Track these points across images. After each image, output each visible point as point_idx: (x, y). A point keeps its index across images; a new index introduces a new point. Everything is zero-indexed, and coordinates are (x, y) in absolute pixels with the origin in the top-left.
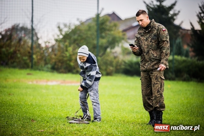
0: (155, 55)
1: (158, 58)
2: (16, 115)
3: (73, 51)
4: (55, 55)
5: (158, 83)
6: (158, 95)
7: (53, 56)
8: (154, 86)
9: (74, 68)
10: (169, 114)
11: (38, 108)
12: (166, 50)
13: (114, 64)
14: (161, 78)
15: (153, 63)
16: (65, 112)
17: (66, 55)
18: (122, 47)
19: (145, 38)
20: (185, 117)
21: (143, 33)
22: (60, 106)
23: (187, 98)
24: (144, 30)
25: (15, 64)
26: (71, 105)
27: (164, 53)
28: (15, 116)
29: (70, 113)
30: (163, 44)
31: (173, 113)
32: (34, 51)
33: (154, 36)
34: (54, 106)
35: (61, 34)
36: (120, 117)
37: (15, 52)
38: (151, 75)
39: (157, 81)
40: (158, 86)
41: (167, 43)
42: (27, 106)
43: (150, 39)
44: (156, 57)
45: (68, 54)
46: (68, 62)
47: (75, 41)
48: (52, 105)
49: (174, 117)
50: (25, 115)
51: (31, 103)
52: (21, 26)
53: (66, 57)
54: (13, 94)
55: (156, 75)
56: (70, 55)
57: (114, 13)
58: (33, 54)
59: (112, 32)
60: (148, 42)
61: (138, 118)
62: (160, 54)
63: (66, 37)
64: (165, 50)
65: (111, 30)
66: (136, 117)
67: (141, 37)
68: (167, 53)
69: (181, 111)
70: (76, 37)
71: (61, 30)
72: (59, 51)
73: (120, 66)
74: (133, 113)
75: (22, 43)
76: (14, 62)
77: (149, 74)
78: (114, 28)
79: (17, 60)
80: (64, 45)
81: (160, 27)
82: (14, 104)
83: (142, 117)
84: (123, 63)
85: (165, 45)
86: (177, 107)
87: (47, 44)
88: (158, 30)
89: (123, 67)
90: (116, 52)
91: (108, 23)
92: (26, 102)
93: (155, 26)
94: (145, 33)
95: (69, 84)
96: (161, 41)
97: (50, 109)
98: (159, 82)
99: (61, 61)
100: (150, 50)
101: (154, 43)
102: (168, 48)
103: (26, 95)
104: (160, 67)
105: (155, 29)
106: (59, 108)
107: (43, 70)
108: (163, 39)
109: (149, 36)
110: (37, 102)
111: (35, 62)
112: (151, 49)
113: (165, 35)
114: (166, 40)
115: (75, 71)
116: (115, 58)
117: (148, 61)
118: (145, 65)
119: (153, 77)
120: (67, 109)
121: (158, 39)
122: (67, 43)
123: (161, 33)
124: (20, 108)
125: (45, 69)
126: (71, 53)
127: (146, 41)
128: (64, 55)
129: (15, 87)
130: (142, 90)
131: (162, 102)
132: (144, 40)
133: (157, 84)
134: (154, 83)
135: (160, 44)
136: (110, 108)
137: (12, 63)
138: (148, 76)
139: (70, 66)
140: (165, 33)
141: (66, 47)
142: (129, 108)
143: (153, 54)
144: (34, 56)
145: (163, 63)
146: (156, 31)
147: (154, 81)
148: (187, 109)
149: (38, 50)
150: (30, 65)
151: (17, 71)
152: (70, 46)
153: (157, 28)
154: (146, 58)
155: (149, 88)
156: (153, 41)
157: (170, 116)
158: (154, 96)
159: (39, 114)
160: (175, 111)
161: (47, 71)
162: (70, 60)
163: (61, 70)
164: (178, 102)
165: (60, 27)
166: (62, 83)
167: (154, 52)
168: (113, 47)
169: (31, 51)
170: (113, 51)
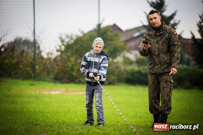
0: (166, 59)
1: (169, 61)
2: (20, 121)
3: (75, 62)
4: (58, 65)
5: (168, 87)
6: (168, 98)
7: (56, 67)
8: (163, 90)
9: (77, 78)
10: (172, 119)
11: (41, 114)
12: (178, 54)
13: (116, 73)
14: (170, 82)
15: (164, 67)
16: (68, 117)
17: (68, 65)
18: (124, 57)
19: (155, 41)
20: (188, 121)
21: (153, 35)
22: (63, 113)
23: (190, 104)
24: (154, 32)
25: (18, 75)
26: (74, 111)
27: (175, 57)
28: (18, 121)
29: (73, 119)
30: (175, 48)
31: (176, 118)
32: (37, 62)
33: (166, 39)
34: (57, 112)
35: (63, 45)
36: (123, 121)
37: (17, 63)
38: (160, 78)
39: (167, 85)
40: (168, 90)
41: (178, 47)
42: (30, 112)
43: (161, 43)
44: (166, 61)
45: (70, 64)
46: (70, 72)
47: (77, 51)
48: (55, 111)
49: (177, 121)
50: (28, 121)
51: (34, 110)
52: (23, 39)
53: (69, 67)
54: (16, 103)
55: (166, 79)
56: (73, 65)
57: (115, 25)
58: (35, 65)
59: (114, 42)
60: (159, 45)
61: (141, 122)
62: (170, 58)
63: (69, 47)
64: (176, 54)
65: (113, 40)
66: (139, 121)
67: (151, 39)
68: (178, 57)
69: (184, 116)
70: (78, 47)
71: (62, 41)
72: (61, 61)
73: (122, 75)
74: (136, 117)
75: (25, 54)
76: (17, 73)
77: (157, 78)
78: (115, 38)
79: (20, 71)
80: (66, 55)
81: (171, 30)
82: (17, 111)
83: (145, 122)
84: (125, 72)
85: (176, 49)
86: (180, 112)
87: (50, 56)
88: (170, 33)
89: (125, 76)
90: (117, 62)
91: (109, 33)
92: (29, 110)
93: (166, 29)
94: (156, 36)
95: (72, 93)
96: (172, 45)
97: (53, 115)
98: (168, 85)
99: (64, 72)
100: (161, 54)
101: (165, 47)
102: (179, 52)
103: (29, 103)
104: (172, 71)
105: (167, 32)
106: (62, 114)
107: (46, 81)
108: (174, 43)
109: (160, 39)
110: (40, 109)
111: (38, 73)
112: (162, 52)
113: (176, 39)
114: (177, 44)
115: (77, 81)
116: (117, 67)
117: (158, 65)
118: (154, 68)
119: (162, 80)
120: (70, 115)
121: (169, 42)
122: (69, 54)
123: (172, 37)
124: (23, 114)
125: (48, 79)
126: (73, 63)
127: (156, 44)
128: (67, 65)
129: (18, 96)
130: (149, 94)
131: (170, 106)
132: (155, 43)
133: (166, 87)
134: (163, 87)
135: (171, 48)
136: (113, 114)
137: (15, 74)
138: (156, 79)
139: (72, 76)
140: (176, 37)
141: (69, 57)
142: (132, 113)
143: (164, 58)
144: (37, 67)
145: (174, 67)
146: (167, 35)
147: (163, 84)
148: (190, 114)
149: (41, 61)
150: (33, 75)
151: (20, 81)
152: (72, 56)
153: (168, 31)
154: (156, 61)
155: (156, 91)
156: (164, 45)
157: (174, 120)
158: (164, 100)
159: (42, 120)
160: (178, 116)
161: (50, 82)
162: (73, 70)
163: (63, 81)
164: (180, 108)
165: (62, 38)
166: (65, 92)
167: (164, 55)
168: (115, 57)
169: (33, 62)
170: (115, 61)
